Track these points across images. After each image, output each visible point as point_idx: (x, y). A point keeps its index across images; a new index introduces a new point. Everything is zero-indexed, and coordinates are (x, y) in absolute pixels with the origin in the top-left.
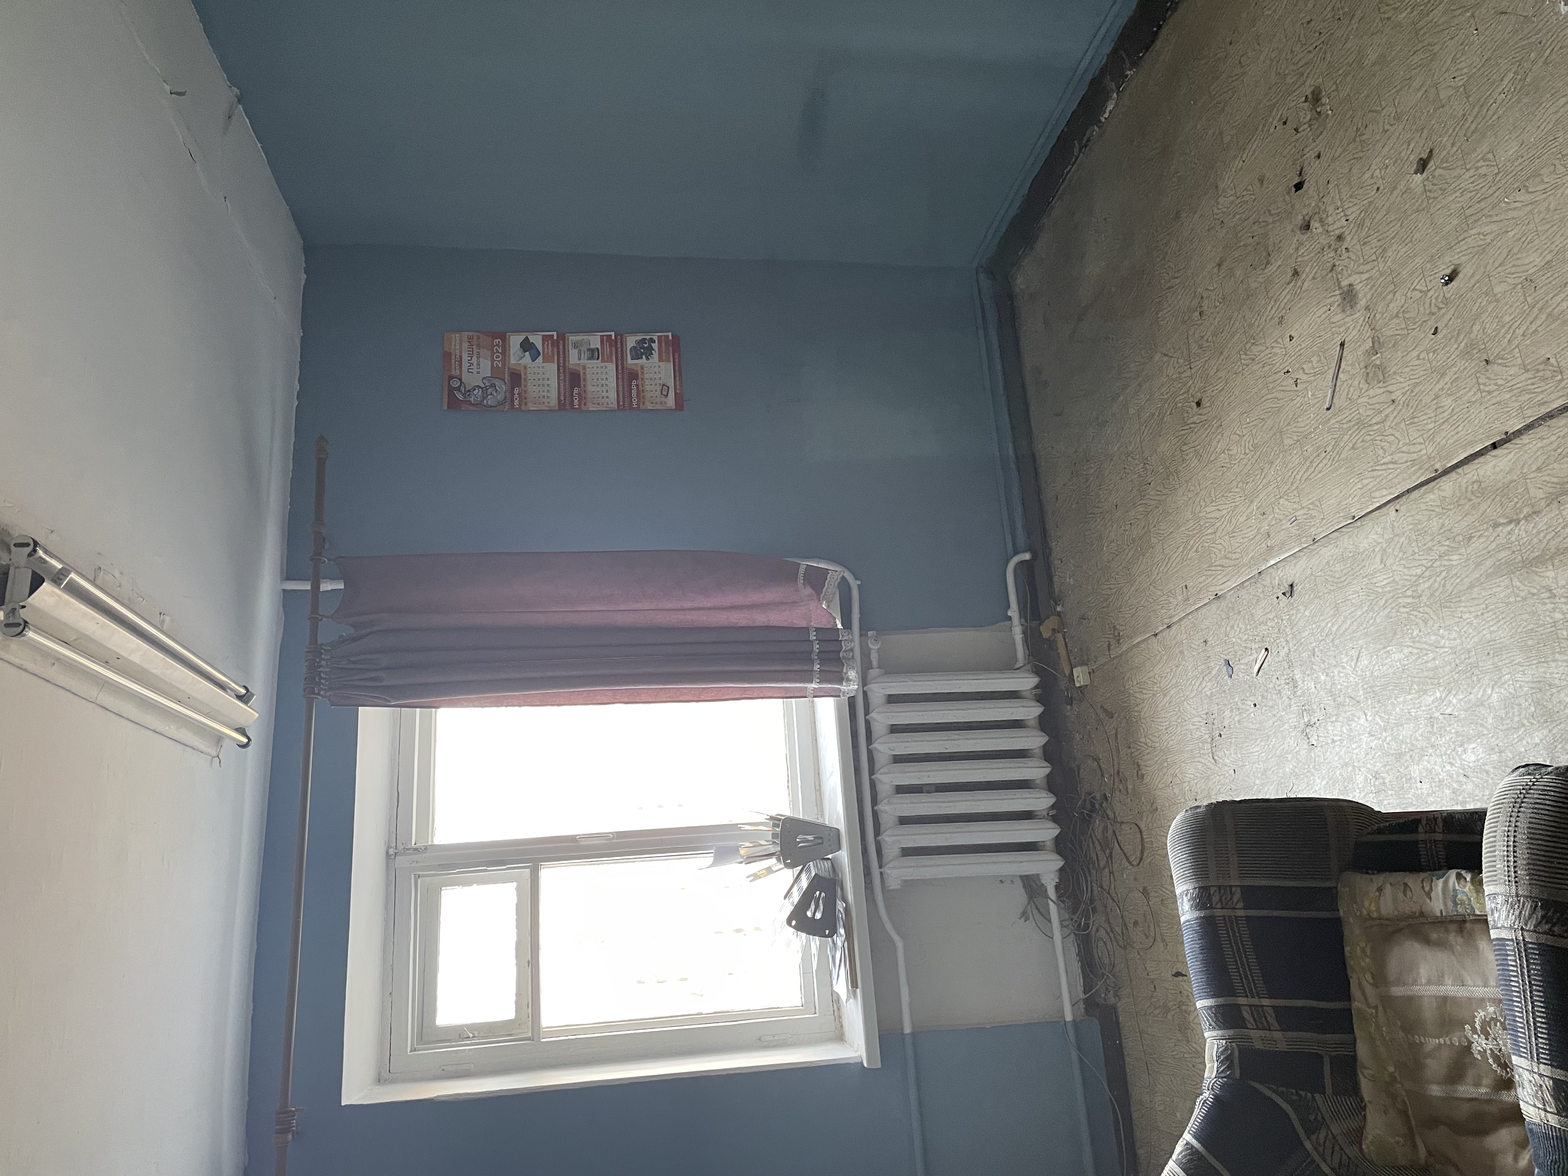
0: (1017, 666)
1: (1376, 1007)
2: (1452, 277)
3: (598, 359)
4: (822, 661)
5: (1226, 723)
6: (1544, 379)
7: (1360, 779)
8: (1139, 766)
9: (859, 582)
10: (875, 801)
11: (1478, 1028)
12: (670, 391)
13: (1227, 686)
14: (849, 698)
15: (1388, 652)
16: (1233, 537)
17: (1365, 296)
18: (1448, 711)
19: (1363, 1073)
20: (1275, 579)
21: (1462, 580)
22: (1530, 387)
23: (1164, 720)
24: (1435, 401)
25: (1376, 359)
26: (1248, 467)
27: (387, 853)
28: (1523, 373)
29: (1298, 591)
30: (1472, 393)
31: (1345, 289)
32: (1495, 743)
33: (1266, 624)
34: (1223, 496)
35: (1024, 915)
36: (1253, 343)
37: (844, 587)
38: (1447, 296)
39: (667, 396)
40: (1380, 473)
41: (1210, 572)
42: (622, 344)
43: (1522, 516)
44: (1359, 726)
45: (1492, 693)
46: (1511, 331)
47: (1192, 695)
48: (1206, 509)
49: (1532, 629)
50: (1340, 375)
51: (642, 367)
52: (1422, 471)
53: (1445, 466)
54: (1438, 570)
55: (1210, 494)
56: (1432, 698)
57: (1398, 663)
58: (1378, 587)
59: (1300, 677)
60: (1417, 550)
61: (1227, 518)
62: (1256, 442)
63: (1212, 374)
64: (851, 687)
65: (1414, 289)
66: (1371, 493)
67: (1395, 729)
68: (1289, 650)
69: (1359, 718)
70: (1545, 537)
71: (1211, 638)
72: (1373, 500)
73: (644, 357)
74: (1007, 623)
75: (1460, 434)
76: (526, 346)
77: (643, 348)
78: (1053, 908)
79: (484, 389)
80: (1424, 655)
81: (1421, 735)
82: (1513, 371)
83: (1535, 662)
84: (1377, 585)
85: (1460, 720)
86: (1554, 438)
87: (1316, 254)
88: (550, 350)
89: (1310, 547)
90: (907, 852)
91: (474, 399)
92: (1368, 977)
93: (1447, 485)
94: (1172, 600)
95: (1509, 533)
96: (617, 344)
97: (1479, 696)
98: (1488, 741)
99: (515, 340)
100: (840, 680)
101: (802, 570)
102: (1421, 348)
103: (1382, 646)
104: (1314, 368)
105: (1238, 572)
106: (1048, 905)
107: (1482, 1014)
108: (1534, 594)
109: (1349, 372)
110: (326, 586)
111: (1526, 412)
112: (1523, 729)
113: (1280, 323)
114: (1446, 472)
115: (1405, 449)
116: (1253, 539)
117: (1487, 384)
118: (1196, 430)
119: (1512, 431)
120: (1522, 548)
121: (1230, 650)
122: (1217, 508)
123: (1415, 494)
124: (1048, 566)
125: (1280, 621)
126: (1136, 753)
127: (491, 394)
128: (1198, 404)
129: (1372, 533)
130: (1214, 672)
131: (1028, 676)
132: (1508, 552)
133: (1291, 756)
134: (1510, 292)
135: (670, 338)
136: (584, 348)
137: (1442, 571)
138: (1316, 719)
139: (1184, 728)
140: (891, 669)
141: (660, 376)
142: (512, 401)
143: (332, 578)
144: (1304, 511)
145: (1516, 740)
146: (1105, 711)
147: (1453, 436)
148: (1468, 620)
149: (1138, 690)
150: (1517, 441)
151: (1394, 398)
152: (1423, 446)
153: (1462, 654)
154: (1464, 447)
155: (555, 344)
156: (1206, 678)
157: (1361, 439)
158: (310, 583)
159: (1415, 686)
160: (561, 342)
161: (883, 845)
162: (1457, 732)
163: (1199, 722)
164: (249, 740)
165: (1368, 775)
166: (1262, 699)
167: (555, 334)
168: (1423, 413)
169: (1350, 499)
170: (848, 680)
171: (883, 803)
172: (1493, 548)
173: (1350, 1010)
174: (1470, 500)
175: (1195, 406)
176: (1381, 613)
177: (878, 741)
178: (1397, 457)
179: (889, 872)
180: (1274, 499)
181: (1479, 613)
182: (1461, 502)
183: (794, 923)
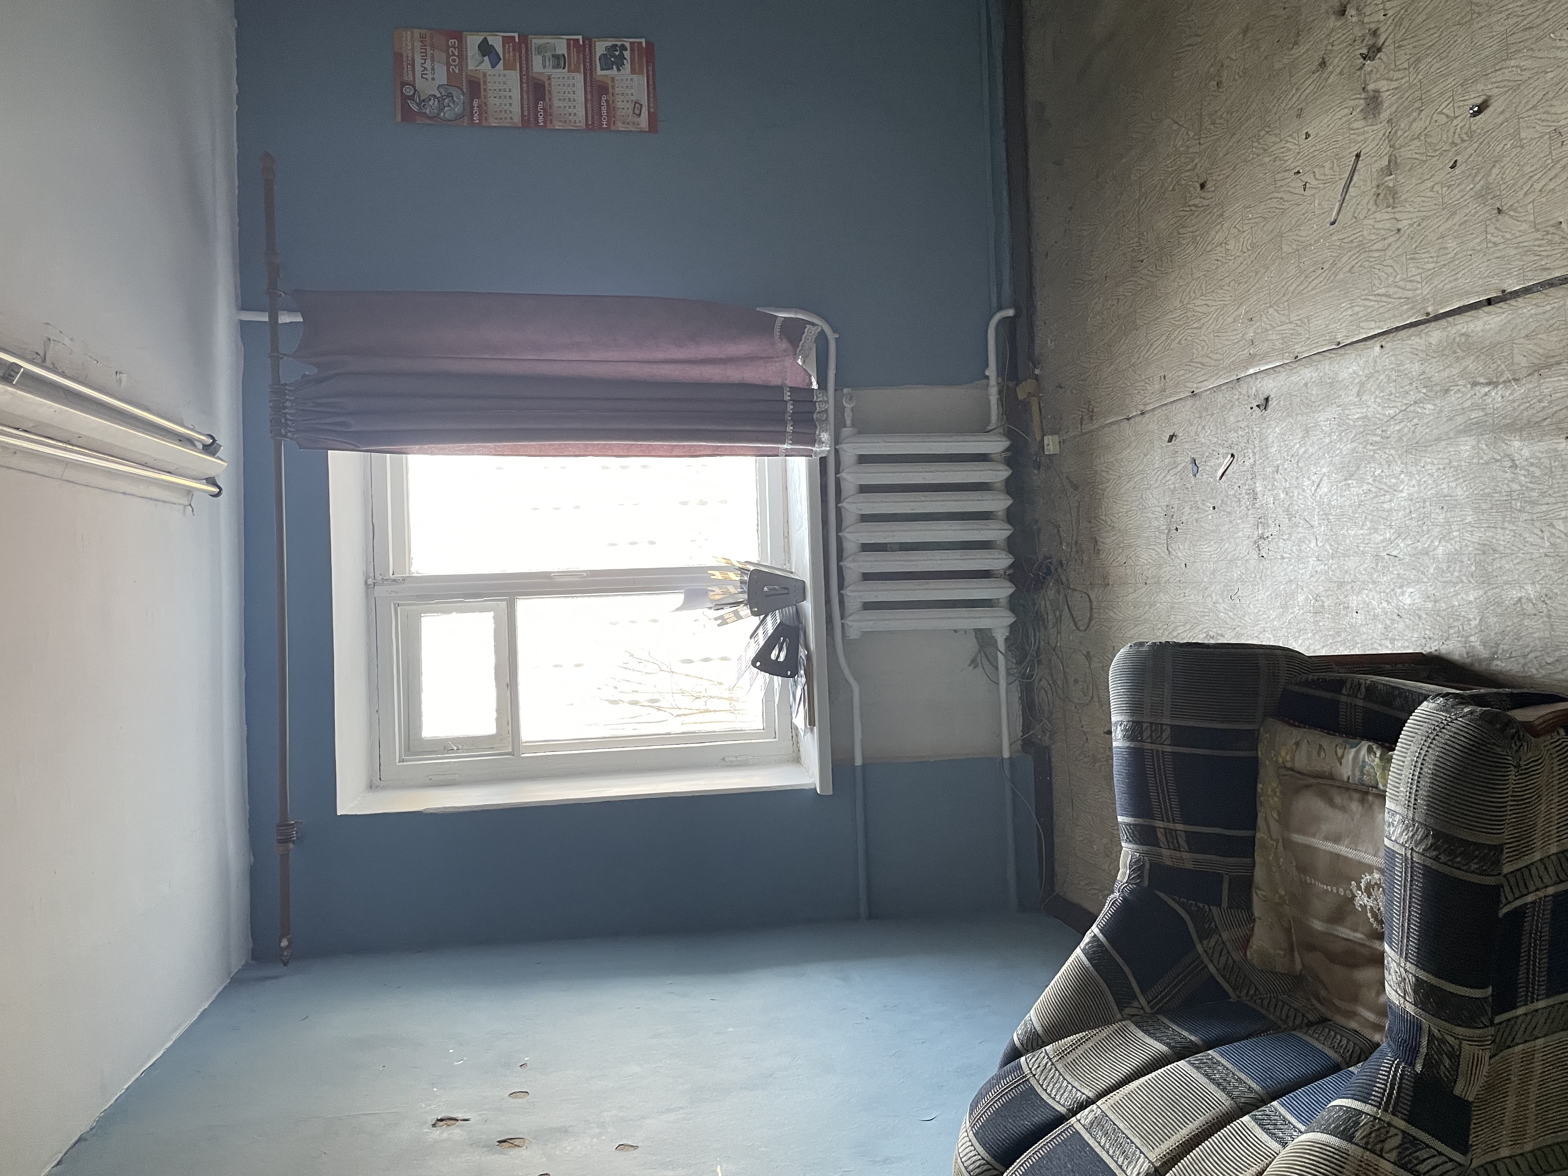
0: (989, 428)
1: (1277, 841)
2: (1482, 108)
3: (564, 68)
4: (796, 422)
5: (1184, 519)
6: (1550, 243)
7: (1301, 598)
8: (1096, 542)
9: (837, 336)
10: (840, 557)
11: (1363, 887)
12: (643, 111)
13: (1191, 483)
14: (821, 458)
15: (1349, 485)
16: (1217, 336)
17: (1390, 106)
18: (1395, 553)
19: (1257, 894)
20: (1252, 388)
21: (1431, 431)
22: (1536, 248)
23: (1125, 503)
24: (1440, 241)
25: (1390, 181)
26: (1243, 266)
27: (366, 582)
28: (1532, 232)
29: (1272, 406)
30: (1478, 240)
31: (1371, 93)
32: (1432, 592)
33: (1236, 432)
34: (1213, 291)
35: (974, 662)
36: (1267, 132)
37: (822, 340)
38: (1474, 128)
39: (639, 115)
40: (1372, 303)
41: (1190, 368)
42: (590, 50)
43: (1501, 380)
44: (1308, 549)
45: (1438, 546)
46: (1530, 183)
47: (1157, 484)
48: (1194, 302)
49: (1489, 494)
50: (1351, 189)
51: (613, 79)
52: (1413, 311)
53: (1437, 310)
54: (1411, 415)
55: (1201, 287)
56: (1382, 538)
57: (1356, 498)
58: (1349, 419)
59: (1261, 491)
60: (1394, 391)
61: (1215, 315)
62: (1254, 241)
63: (1221, 155)
64: (824, 448)
65: (1441, 113)
66: (1360, 322)
67: (1342, 558)
68: (1255, 461)
69: (1310, 541)
70: (1519, 406)
71: (1181, 435)
72: (1361, 331)
73: (614, 67)
74: (984, 381)
75: (1458, 282)
76: (485, 49)
77: (615, 57)
78: (1001, 659)
79: (440, 100)
80: (1382, 496)
81: (1365, 570)
82: (1524, 226)
83: (1485, 525)
84: (1350, 417)
85: (1403, 564)
86: (1548, 307)
87: (1346, 47)
88: (511, 54)
89: (1291, 364)
90: (868, 606)
91: (430, 111)
92: (1275, 816)
93: (1436, 334)
94: (1149, 388)
95: (1486, 394)
96: (584, 51)
97: (1426, 546)
98: (1426, 589)
99: (473, 41)
100: (813, 442)
101: (778, 324)
102: (1436, 179)
103: (1343, 478)
104: (1325, 175)
105: (1217, 374)
106: (997, 657)
107: (1368, 877)
108: (1497, 461)
109: (1359, 187)
110: (284, 318)
111: (1527, 274)
112: (1460, 585)
113: (1299, 116)
114: (1438, 318)
115: (1401, 284)
116: (1236, 343)
117: (1495, 235)
118: (1196, 214)
119: (1509, 291)
120: (1496, 412)
121: (1198, 450)
122: (1205, 302)
123: (1403, 333)
124: (1031, 326)
125: (1250, 432)
126: (1096, 529)
127: (449, 106)
128: (1202, 186)
129: (1354, 364)
130: (1179, 468)
131: (999, 439)
132: (1481, 414)
133: (1240, 562)
134: (1537, 140)
135: (644, 45)
136: (548, 54)
137: (1414, 418)
138: (1270, 533)
139: (1144, 515)
140: (863, 428)
141: (632, 91)
142: (472, 114)
143: (291, 310)
144: (1292, 326)
145: (1452, 594)
146: (1071, 482)
147: (1450, 282)
148: (1430, 472)
149: (1104, 469)
150: (1513, 302)
151: (1400, 227)
152: (1419, 286)
153: (1418, 502)
154: (1460, 297)
155: (517, 48)
156: (1171, 472)
157: (1359, 264)
158: (267, 314)
159: (1368, 523)
160: (523, 45)
161: (846, 599)
162: (1399, 574)
163: (1159, 512)
164: (221, 489)
165: (1310, 596)
166: (1222, 504)
167: (516, 35)
168: (1425, 250)
169: (1339, 324)
170: (821, 442)
171: (848, 560)
172: (1467, 405)
173: (1254, 838)
174: (1455, 352)
175: (1199, 189)
176: (1348, 446)
177: (847, 501)
178: (1392, 290)
179: (850, 624)
180: (1263, 306)
181: (1441, 467)
182: (1446, 352)
183: (758, 664)
